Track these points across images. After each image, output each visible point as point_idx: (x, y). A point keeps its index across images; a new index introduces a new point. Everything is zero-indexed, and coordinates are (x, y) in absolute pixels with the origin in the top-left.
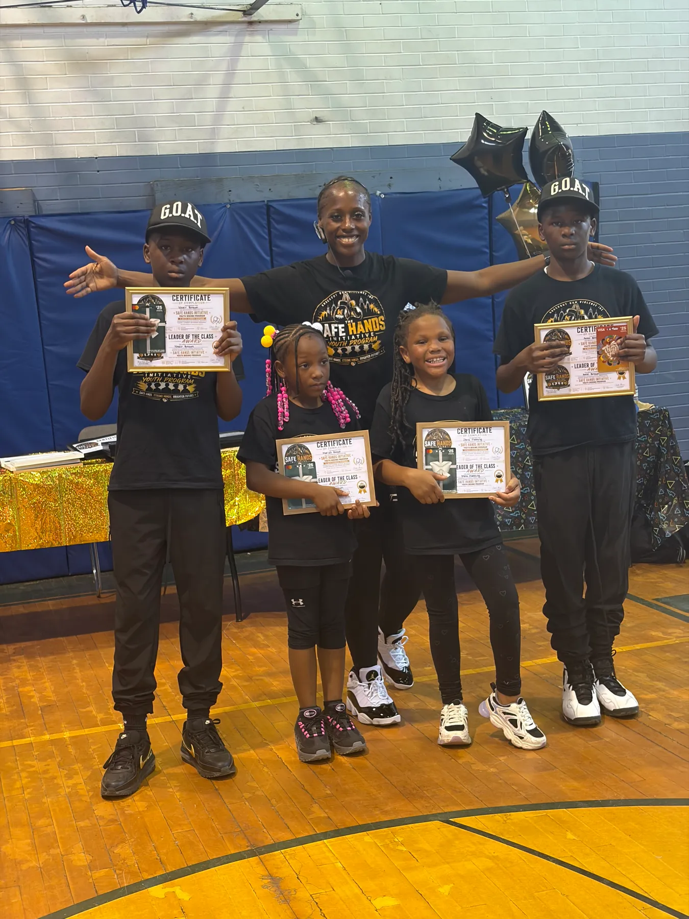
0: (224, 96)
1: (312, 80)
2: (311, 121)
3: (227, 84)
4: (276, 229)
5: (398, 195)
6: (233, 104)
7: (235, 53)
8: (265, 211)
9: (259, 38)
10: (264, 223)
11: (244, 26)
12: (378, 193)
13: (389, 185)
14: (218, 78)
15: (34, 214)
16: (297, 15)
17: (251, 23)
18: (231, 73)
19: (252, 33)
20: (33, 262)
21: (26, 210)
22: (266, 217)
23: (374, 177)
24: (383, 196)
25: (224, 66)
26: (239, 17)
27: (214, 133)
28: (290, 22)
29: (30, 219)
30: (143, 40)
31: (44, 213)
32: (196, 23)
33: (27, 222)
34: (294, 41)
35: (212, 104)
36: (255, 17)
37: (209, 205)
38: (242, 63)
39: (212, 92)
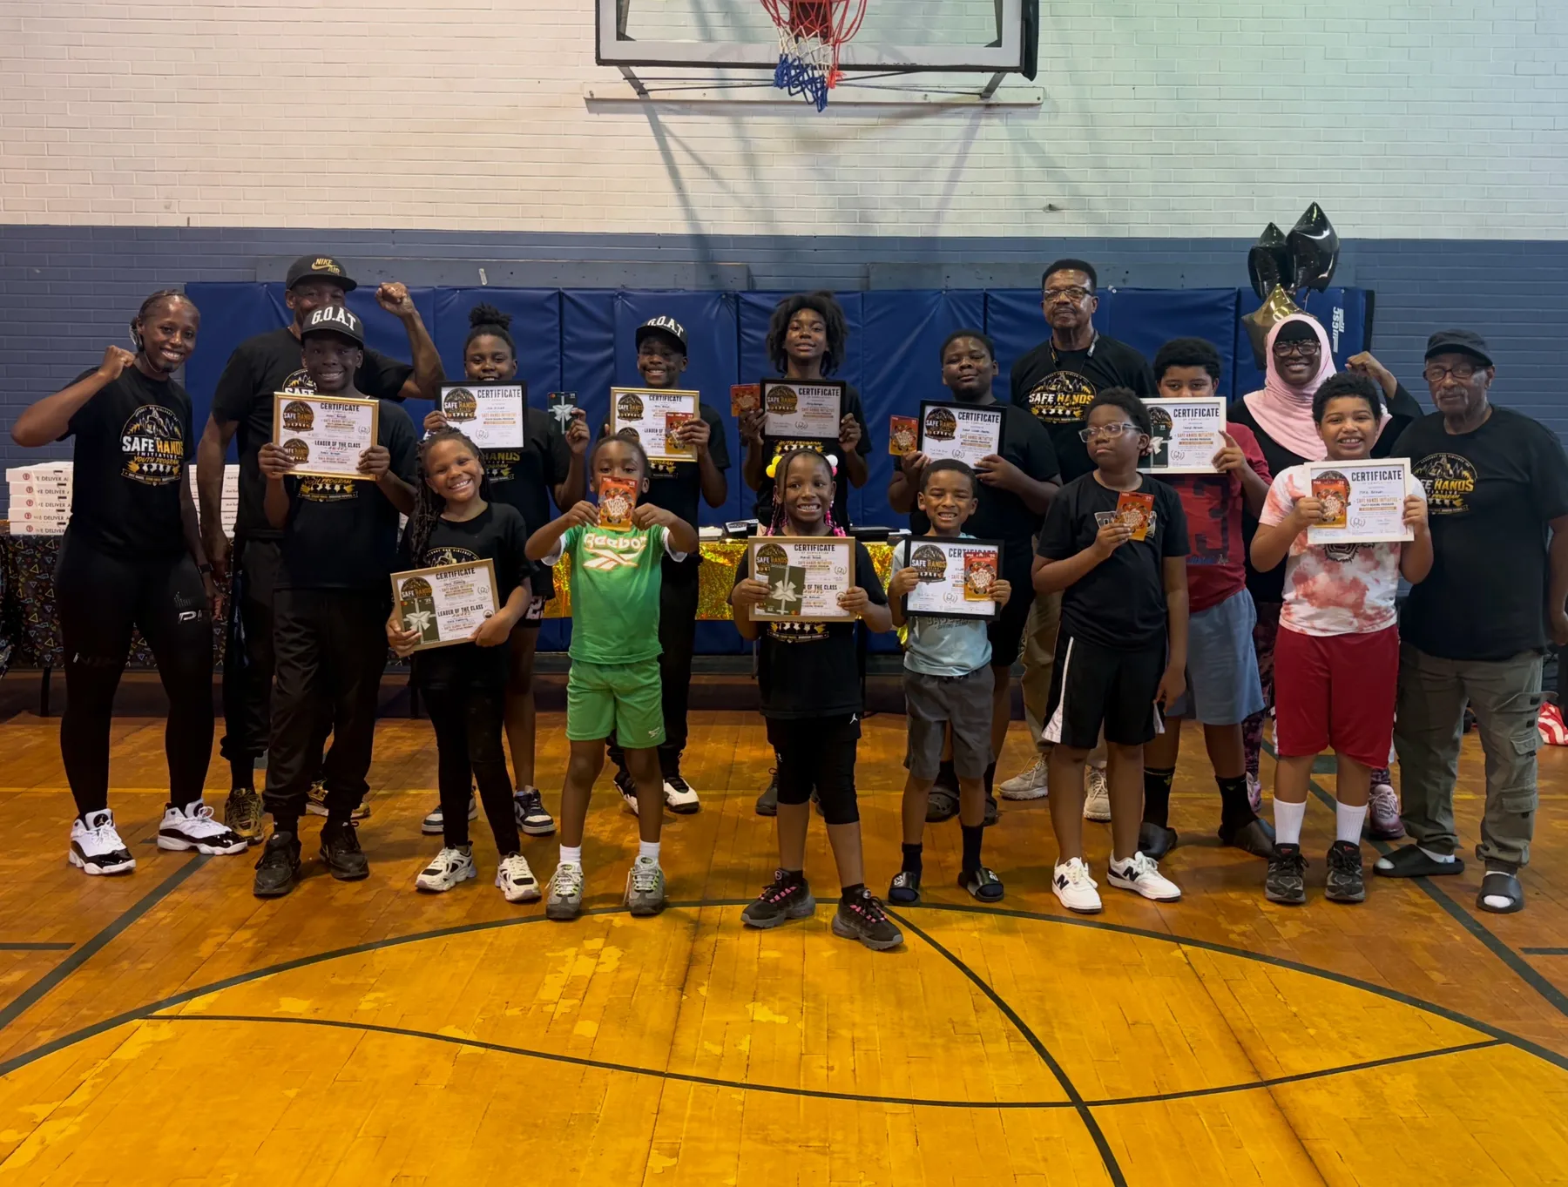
0: (953, 180)
1: (1050, 168)
2: (1044, 209)
3: (957, 168)
4: (991, 319)
5: (1133, 292)
6: (960, 188)
7: (970, 135)
8: (982, 300)
9: (996, 121)
10: (980, 311)
11: (981, 109)
12: (1110, 287)
13: (1124, 281)
14: (949, 161)
15: (746, 289)
16: (1039, 99)
17: (989, 106)
18: (963, 156)
19: (989, 116)
20: (739, 336)
21: (739, 285)
22: (982, 307)
23: (1107, 270)
24: (1114, 291)
25: (956, 149)
26: (976, 100)
27: (938, 217)
28: (1031, 105)
29: (741, 295)
30: (874, 120)
31: (758, 288)
32: (930, 104)
33: (737, 297)
34: (1034, 126)
35: (939, 188)
36: (992, 100)
37: (924, 290)
38: (975, 147)
39: (941, 174)
